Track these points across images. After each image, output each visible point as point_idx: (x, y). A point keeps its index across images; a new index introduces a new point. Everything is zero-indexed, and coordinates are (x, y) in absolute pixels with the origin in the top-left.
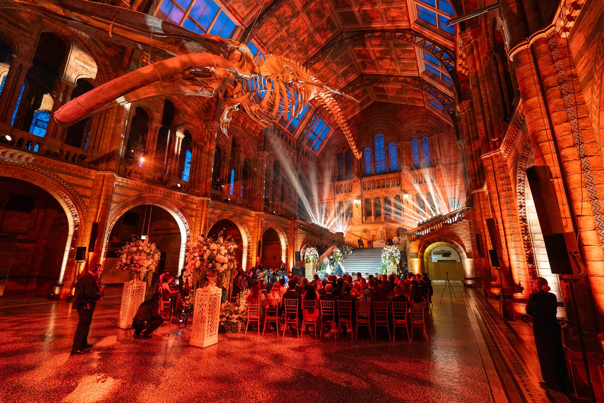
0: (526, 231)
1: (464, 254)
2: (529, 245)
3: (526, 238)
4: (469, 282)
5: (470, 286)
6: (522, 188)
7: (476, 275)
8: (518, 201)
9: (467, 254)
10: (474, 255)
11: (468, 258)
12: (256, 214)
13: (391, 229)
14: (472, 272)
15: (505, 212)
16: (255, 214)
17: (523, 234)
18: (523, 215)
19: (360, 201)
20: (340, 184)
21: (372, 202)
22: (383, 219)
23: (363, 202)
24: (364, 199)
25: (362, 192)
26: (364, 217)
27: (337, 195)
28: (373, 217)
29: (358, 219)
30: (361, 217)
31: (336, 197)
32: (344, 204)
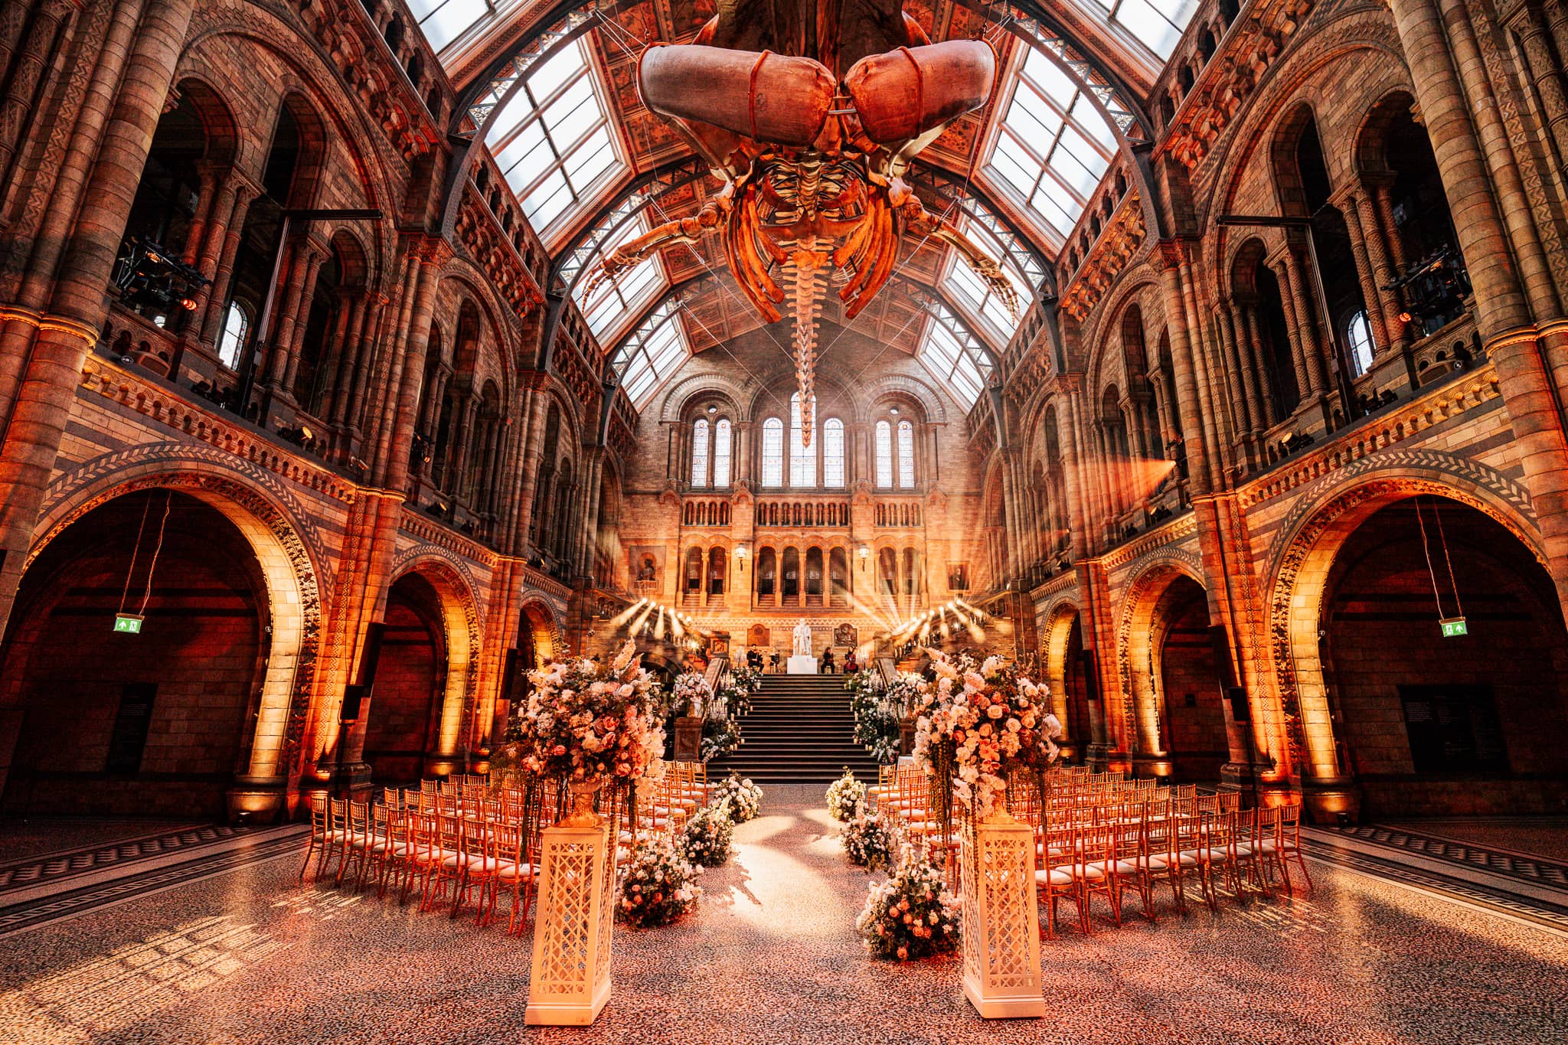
0: (1283, 652)
2: (1288, 679)
3: (1283, 665)
6: (1290, 571)
8: (1276, 595)
13: (822, 629)
15: (1240, 616)
17: (1276, 658)
18: (1280, 622)
19: (750, 552)
20: (696, 500)
21: (779, 556)
22: (803, 603)
23: (757, 555)
24: (758, 547)
25: (755, 529)
26: (756, 594)
27: (687, 530)
28: (778, 595)
29: (741, 597)
30: (749, 593)
31: (684, 534)
32: (705, 556)
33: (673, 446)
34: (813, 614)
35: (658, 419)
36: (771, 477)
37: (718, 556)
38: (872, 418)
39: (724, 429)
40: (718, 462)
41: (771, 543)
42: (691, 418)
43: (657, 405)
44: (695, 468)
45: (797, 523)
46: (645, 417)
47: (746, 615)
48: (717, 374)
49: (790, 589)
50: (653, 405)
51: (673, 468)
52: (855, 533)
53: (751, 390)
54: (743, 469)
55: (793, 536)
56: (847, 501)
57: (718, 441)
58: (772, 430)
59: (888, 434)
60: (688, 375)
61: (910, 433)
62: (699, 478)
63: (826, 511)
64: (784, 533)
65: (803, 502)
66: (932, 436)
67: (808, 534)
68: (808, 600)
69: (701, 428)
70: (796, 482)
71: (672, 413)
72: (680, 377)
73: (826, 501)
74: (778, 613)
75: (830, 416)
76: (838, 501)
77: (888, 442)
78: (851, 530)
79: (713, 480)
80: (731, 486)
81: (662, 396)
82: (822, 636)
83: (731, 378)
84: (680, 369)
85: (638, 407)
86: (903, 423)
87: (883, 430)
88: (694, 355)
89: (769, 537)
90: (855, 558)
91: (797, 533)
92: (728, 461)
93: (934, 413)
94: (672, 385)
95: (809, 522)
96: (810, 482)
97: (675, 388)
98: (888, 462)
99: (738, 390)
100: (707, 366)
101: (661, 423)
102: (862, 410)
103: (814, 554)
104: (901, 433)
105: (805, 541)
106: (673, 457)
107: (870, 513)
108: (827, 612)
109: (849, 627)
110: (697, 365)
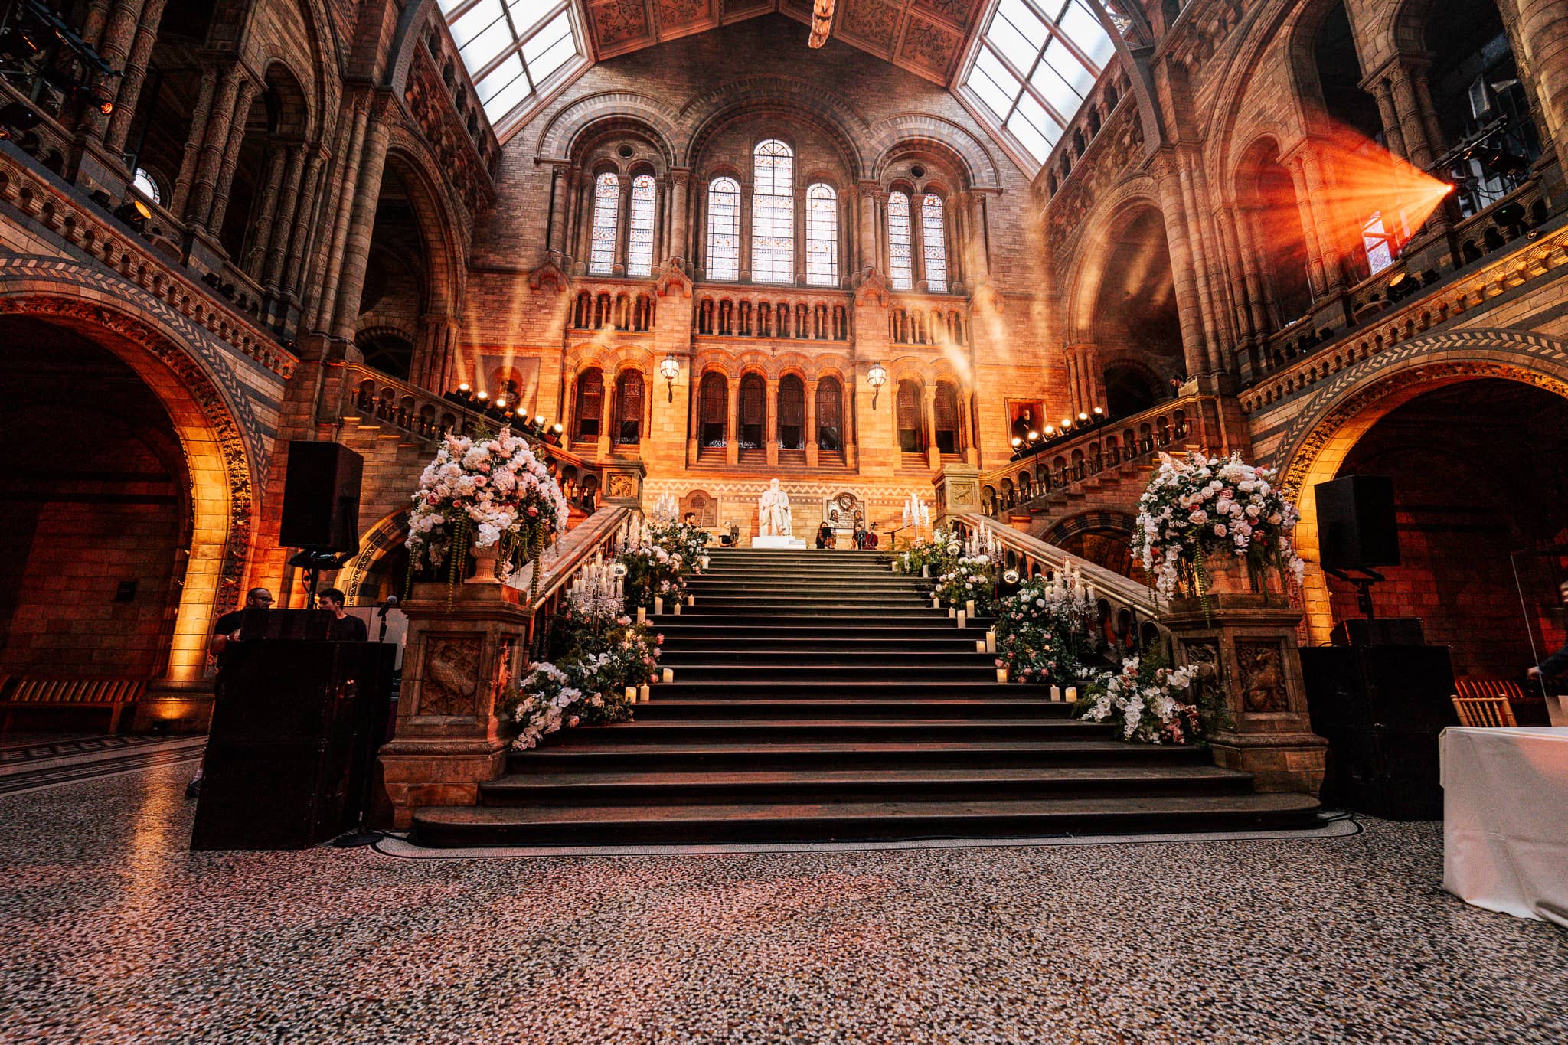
19: (686, 372)
20: (595, 290)
21: (734, 385)
22: (772, 459)
23: (698, 380)
24: (699, 368)
25: (693, 339)
26: (695, 443)
27: (577, 335)
28: (732, 446)
29: (670, 445)
30: (684, 440)
31: (574, 342)
32: (609, 379)
33: (558, 200)
34: (790, 476)
35: (533, 154)
36: (721, 266)
37: (631, 379)
38: (884, 185)
39: (645, 190)
40: (634, 237)
41: (719, 364)
42: (591, 164)
43: (532, 134)
44: (596, 246)
45: (764, 334)
46: (512, 151)
47: (677, 475)
48: (634, 94)
49: (752, 434)
50: (526, 134)
51: (556, 235)
52: (859, 349)
53: (690, 122)
54: (674, 242)
55: (757, 353)
56: (845, 301)
57: (636, 206)
58: (723, 193)
59: (904, 210)
60: (586, 92)
61: (939, 212)
62: (602, 260)
63: (811, 318)
64: (743, 348)
65: (774, 300)
66: (979, 208)
67: (784, 349)
68: (781, 456)
69: (607, 186)
70: (761, 273)
71: (556, 147)
72: (573, 94)
73: (812, 301)
74: (730, 474)
75: (815, 178)
76: (831, 301)
77: (905, 222)
78: (853, 345)
79: (625, 262)
80: (655, 274)
81: (541, 122)
82: (806, 513)
83: (656, 101)
84: (572, 82)
85: (500, 133)
86: (929, 197)
87: (898, 204)
88: (598, 63)
89: (717, 352)
90: (860, 388)
91: (764, 347)
92: (649, 237)
93: (983, 177)
94: (558, 106)
95: (783, 334)
96: (784, 275)
97: (565, 109)
98: (906, 252)
99: (668, 120)
100: (621, 82)
101: (537, 162)
102: (868, 164)
103: (792, 384)
104: (927, 212)
105: (778, 360)
106: (558, 218)
107: (883, 319)
108: (813, 474)
109: (852, 497)
110: (599, 78)
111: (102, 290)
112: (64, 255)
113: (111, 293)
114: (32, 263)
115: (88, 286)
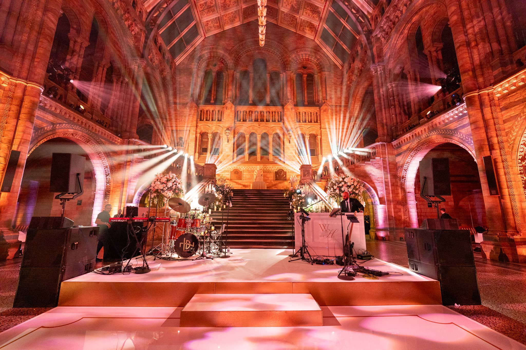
1: (377, 199)
4: (382, 234)
5: (383, 239)
7: (390, 224)
9: (380, 199)
10: (388, 201)
11: (381, 203)
12: (16, 85)
13: (269, 172)
14: (385, 221)
16: (10, 84)
20: (205, 109)
21: (247, 137)
22: (259, 159)
24: (237, 132)
25: (235, 123)
26: (235, 155)
27: (201, 123)
28: (247, 156)
29: (228, 155)
30: (232, 154)
31: (199, 124)
32: (210, 136)
34: (264, 164)
37: (216, 136)
41: (243, 131)
45: (256, 121)
53: (234, 55)
54: (229, 93)
55: (254, 127)
63: (271, 115)
64: (250, 126)
65: (259, 110)
67: (262, 125)
68: (261, 158)
74: (246, 164)
78: (284, 124)
83: (223, 49)
89: (242, 126)
91: (256, 126)
95: (262, 121)
99: (227, 55)
103: (265, 136)
105: (260, 129)
108: (271, 164)
109: (282, 170)
111: (73, 129)
112: (65, 122)
113: (76, 129)
114: (58, 125)
115: (70, 128)
